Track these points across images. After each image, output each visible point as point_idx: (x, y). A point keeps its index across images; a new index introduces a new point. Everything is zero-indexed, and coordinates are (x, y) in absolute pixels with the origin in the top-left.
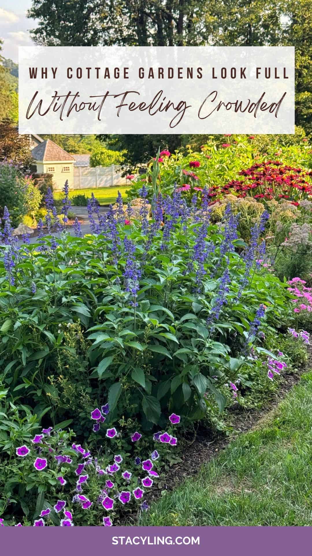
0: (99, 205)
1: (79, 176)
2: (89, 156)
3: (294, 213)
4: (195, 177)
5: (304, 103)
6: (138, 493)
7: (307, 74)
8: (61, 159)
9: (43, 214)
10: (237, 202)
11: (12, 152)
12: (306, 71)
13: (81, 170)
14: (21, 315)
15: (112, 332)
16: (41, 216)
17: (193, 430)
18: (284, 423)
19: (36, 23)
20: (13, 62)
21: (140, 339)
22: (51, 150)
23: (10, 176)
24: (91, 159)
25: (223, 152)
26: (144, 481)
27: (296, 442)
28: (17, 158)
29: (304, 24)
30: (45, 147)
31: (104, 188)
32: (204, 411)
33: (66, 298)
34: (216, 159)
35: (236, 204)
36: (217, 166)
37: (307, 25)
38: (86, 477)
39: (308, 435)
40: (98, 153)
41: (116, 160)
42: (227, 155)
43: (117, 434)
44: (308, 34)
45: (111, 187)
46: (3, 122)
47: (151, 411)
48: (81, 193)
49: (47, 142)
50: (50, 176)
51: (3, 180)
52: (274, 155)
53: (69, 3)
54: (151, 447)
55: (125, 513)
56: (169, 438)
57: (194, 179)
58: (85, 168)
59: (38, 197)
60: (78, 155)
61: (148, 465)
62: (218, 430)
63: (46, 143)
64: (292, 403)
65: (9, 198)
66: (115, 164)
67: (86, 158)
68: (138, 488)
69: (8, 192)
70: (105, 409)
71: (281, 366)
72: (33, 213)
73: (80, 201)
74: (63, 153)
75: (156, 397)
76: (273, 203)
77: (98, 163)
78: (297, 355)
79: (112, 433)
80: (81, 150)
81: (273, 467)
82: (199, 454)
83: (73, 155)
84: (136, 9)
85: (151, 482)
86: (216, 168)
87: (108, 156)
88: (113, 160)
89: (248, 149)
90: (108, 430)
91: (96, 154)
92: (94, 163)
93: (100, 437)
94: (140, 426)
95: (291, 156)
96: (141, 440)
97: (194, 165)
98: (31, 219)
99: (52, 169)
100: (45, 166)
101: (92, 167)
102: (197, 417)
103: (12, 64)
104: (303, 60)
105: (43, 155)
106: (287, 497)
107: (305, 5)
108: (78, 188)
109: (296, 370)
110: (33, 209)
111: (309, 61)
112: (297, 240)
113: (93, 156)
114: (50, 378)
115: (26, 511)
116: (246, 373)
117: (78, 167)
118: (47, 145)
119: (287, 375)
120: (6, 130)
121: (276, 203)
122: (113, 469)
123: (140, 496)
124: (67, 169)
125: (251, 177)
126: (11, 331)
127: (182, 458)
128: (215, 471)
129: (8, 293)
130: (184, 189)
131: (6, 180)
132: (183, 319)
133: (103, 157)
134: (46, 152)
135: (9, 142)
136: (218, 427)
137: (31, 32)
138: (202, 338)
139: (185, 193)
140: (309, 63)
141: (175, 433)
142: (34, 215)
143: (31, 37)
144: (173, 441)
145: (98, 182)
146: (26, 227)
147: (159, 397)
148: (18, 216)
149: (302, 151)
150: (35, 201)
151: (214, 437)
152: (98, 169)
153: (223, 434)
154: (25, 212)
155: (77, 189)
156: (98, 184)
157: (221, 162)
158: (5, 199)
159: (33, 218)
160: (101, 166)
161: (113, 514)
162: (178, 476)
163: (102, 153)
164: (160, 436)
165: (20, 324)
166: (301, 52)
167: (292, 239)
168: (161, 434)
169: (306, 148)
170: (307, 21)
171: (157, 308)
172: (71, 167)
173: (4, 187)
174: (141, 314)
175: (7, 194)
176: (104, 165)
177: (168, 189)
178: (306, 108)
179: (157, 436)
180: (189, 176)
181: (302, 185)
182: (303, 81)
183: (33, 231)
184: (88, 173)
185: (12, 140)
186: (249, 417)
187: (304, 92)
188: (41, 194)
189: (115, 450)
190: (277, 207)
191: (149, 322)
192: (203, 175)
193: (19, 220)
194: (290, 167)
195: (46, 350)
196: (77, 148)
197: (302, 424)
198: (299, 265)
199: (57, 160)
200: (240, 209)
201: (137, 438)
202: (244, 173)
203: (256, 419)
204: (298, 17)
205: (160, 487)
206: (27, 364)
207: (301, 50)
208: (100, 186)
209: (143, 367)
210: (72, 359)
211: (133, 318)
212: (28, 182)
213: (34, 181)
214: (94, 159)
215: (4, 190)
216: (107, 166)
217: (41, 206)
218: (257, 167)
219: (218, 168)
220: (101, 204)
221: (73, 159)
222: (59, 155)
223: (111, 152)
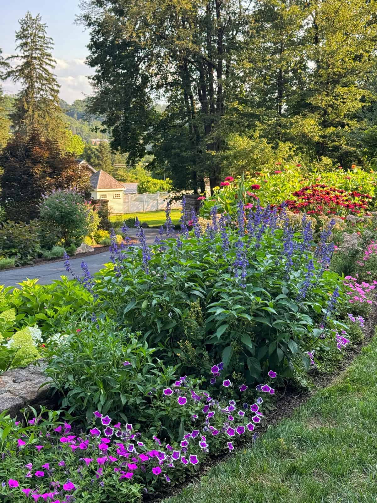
0: (148, 227)
1: (128, 202)
2: (137, 184)
3: (341, 225)
4: (256, 198)
5: (330, 136)
6: (250, 426)
7: (331, 112)
8: (113, 187)
9: (101, 235)
10: (294, 217)
11: (74, 181)
12: (331, 109)
13: (130, 196)
14: (155, 296)
15: (225, 307)
16: (99, 237)
17: (284, 386)
18: (353, 381)
19: (93, 71)
20: (67, 103)
21: (247, 312)
22: (104, 179)
23: (74, 202)
24: (139, 187)
25: (276, 177)
26: (254, 419)
27: (366, 394)
28: (78, 186)
29: (329, 69)
30: (98, 177)
31: (150, 212)
32: (292, 370)
33: (187, 284)
34: (270, 183)
35: (293, 218)
36: (272, 189)
37: (331, 70)
38: (213, 413)
39: (373, 389)
40: (145, 182)
41: (160, 188)
42: (279, 180)
43: (231, 384)
44: (332, 78)
45: (157, 211)
46: (66, 155)
47: (254, 369)
48: (132, 217)
49: (101, 172)
50: (106, 202)
51: (68, 205)
52: (315, 180)
53: (124, 54)
54: (256, 396)
55: (240, 442)
56: (269, 389)
57: (255, 199)
58: (133, 195)
59: (97, 220)
60: (127, 184)
61: (255, 408)
62: (302, 386)
63: (99, 173)
64: (357, 368)
65: (73, 221)
66: (160, 191)
67: (134, 186)
68: (250, 423)
69: (72, 216)
70: (220, 366)
71: (345, 341)
72: (92, 234)
73: (132, 223)
74: (114, 181)
75: (257, 358)
76: (323, 217)
77: (145, 191)
78: (356, 334)
79: (227, 383)
80: (129, 179)
81: (350, 410)
82: (289, 404)
83: (124, 184)
84: (182, 58)
85: (259, 419)
86: (271, 190)
87: (154, 184)
88: (158, 187)
89: (296, 175)
90: (224, 381)
91: (143, 183)
92: (141, 190)
93: (215, 389)
94: (246, 380)
95: (330, 181)
96: (247, 391)
97: (255, 188)
98: (90, 239)
99: (105, 196)
100: (98, 193)
101: (139, 194)
102: (286, 375)
103: (66, 105)
104: (328, 100)
105: (97, 183)
106: (364, 428)
107: (330, 53)
108: (128, 212)
109: (355, 346)
110: (92, 231)
111: (334, 101)
112: (348, 246)
113: (141, 184)
114: (179, 342)
115: (171, 436)
116: (318, 346)
117: (126, 194)
118: (100, 175)
119: (349, 349)
120: (69, 162)
121: (326, 217)
122: (230, 409)
123: (252, 429)
124: (118, 196)
125: (303, 197)
126: (148, 307)
127: (276, 406)
128: (305, 414)
129: (146, 280)
130: (247, 207)
131: (70, 206)
132: (277, 298)
133: (149, 185)
134: (99, 182)
135: (71, 173)
136: (302, 384)
137: (89, 78)
138: (293, 312)
139: (248, 211)
140: (333, 102)
141: (272, 386)
142: (93, 235)
143: (89, 82)
144: (272, 391)
145: (146, 207)
146: (87, 246)
147: (259, 359)
148: (80, 236)
149: (338, 176)
150: (94, 223)
151: (299, 393)
152: (145, 196)
153: (305, 390)
154: (86, 233)
155: (127, 214)
156: (145, 209)
157: (275, 185)
158: (69, 222)
159: (92, 238)
160: (148, 193)
161: (233, 442)
162: (275, 419)
163: (148, 182)
164: (262, 387)
165: (156, 302)
166: (326, 93)
167: (345, 245)
168: (262, 386)
169: (341, 174)
170: (331, 67)
171: (258, 290)
172: (121, 194)
173: (68, 211)
174: (247, 294)
175: (71, 217)
176: (150, 192)
177: (235, 208)
178: (331, 141)
179: (260, 387)
180: (251, 197)
181: (346, 203)
182: (329, 118)
183: (93, 250)
184: (137, 199)
185: (74, 171)
186: (323, 379)
187: (330, 127)
188: (100, 217)
189: (229, 397)
190: (327, 221)
191: (254, 299)
192: (262, 196)
193: (81, 239)
194: (334, 189)
195: (174, 322)
196: (125, 178)
197: (368, 382)
198: (349, 266)
199: (109, 188)
200: (296, 222)
201: (244, 389)
202: (297, 194)
203: (329, 381)
204: (323, 63)
205: (263, 426)
206: (161, 331)
207: (326, 92)
208: (147, 210)
209: (249, 334)
210: (195, 329)
211: (241, 297)
212: (88, 207)
213: (93, 206)
214: (141, 187)
215: (68, 214)
216: (153, 193)
217: (99, 227)
218: (307, 189)
219: (273, 190)
220: (150, 226)
221: (123, 187)
222: (111, 184)
223: (155, 181)
